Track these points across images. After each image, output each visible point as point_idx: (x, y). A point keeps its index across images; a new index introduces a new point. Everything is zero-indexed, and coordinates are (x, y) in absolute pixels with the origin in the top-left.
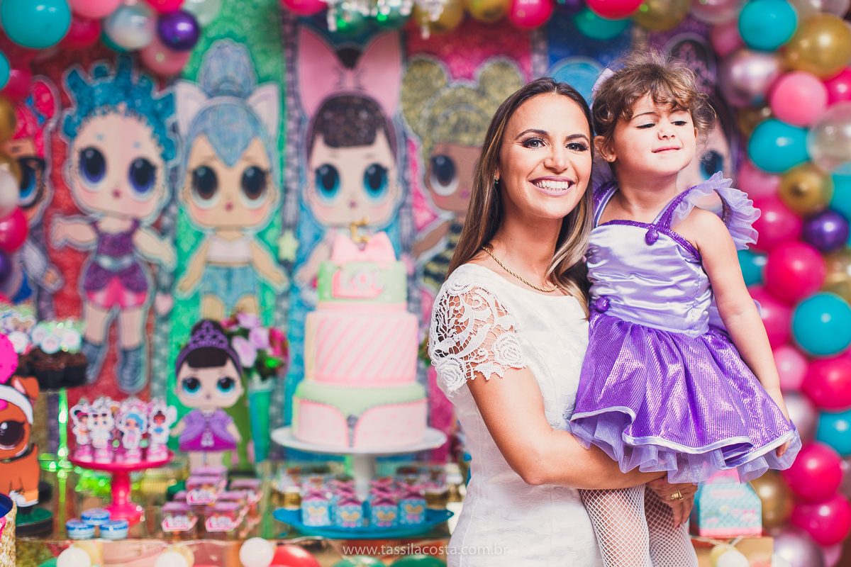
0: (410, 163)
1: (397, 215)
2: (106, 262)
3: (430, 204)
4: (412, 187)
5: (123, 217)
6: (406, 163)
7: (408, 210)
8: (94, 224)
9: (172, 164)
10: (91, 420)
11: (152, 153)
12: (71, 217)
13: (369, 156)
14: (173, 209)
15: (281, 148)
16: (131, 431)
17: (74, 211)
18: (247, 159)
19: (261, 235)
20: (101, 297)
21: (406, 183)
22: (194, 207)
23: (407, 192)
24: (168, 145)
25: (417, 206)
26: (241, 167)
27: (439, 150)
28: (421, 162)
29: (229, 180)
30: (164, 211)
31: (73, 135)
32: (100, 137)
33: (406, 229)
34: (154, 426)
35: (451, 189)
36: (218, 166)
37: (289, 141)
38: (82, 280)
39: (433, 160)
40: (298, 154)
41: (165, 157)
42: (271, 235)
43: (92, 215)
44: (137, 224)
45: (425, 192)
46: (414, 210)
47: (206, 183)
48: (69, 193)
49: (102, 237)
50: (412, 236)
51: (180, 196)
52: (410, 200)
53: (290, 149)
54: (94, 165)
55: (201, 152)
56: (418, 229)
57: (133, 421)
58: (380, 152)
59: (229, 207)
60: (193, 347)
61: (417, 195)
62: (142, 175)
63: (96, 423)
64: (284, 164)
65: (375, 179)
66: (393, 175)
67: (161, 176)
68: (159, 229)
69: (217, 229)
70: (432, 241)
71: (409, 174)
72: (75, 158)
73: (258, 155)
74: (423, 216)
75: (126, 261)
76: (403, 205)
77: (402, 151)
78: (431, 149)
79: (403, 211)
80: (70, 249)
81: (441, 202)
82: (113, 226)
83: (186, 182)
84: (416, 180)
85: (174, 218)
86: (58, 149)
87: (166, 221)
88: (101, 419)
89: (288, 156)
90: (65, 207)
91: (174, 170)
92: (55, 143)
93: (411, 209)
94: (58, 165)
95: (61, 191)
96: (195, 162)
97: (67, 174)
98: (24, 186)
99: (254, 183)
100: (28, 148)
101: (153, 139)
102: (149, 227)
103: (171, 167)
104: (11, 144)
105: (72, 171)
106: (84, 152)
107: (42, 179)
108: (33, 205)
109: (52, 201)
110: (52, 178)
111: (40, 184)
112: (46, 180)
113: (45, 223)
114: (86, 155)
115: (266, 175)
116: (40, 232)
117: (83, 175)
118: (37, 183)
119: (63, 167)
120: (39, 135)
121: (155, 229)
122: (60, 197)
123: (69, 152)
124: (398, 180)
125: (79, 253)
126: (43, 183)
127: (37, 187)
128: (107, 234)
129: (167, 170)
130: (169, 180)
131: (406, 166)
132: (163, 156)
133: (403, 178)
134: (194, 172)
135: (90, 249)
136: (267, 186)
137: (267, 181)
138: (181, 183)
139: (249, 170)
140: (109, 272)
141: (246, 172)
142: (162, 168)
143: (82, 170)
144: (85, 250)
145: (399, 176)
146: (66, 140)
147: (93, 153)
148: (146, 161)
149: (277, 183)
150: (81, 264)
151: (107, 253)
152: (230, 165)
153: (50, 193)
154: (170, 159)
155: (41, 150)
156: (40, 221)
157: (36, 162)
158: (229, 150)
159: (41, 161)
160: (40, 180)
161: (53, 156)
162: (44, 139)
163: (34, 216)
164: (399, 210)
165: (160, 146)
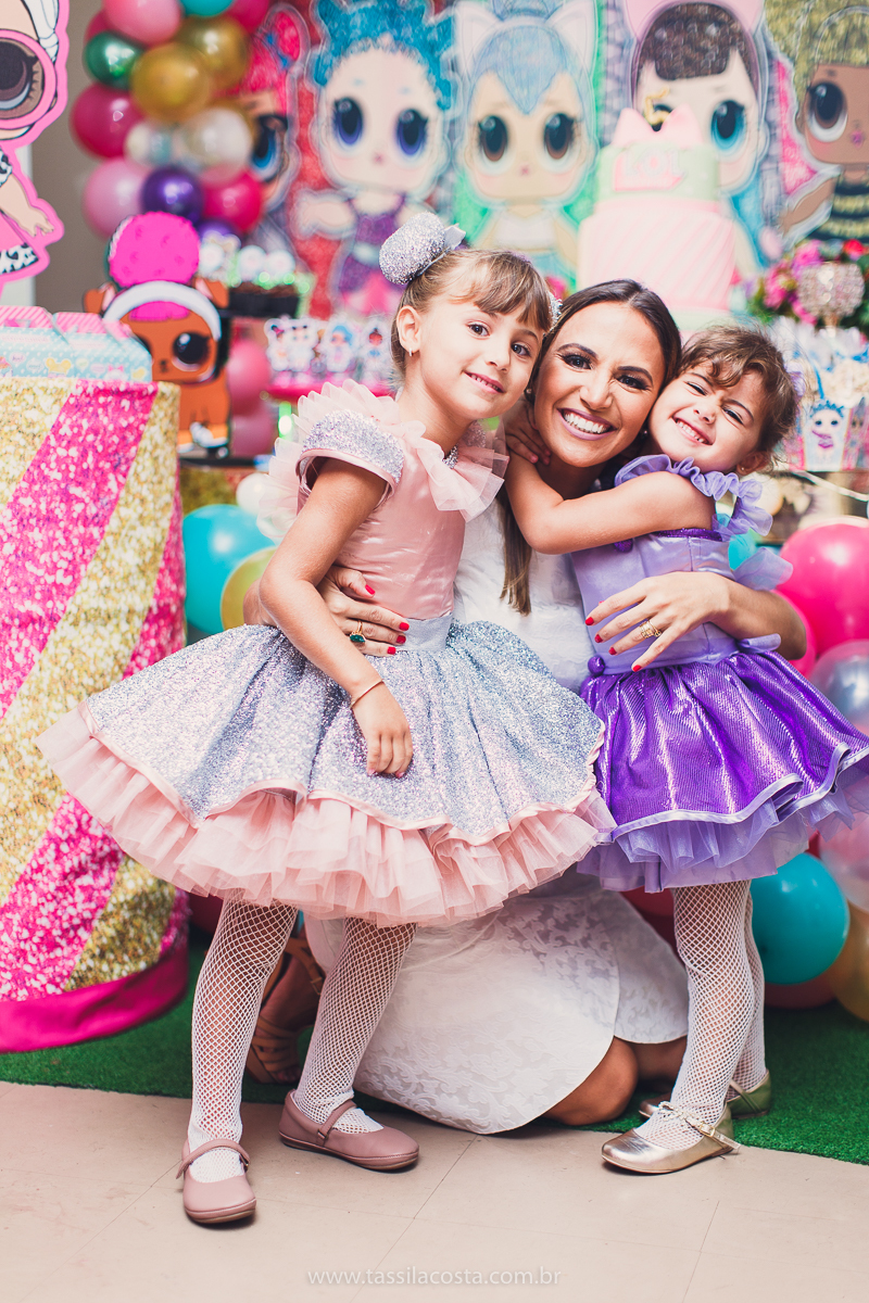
0: (776, 97)
1: (759, 173)
2: (365, 253)
3: (805, 154)
4: (778, 131)
5: (385, 190)
6: (772, 96)
7: (774, 165)
8: (349, 201)
10: (288, 336)
11: (425, 102)
12: (322, 191)
13: (718, 89)
14: (451, 177)
15: (596, 84)
16: (338, 349)
17: (324, 185)
18: (550, 103)
19: (567, 209)
20: (358, 299)
21: (770, 125)
22: (478, 170)
24: (446, 91)
25: (785, 159)
26: (542, 115)
27: (820, 75)
28: (794, 94)
29: (526, 133)
30: (440, 180)
31: (323, 82)
32: (358, 82)
33: (771, 192)
34: (369, 346)
35: (837, 132)
36: (511, 117)
37: (606, 75)
38: (335, 277)
39: (810, 90)
40: (620, 92)
41: (442, 106)
43: (345, 190)
44: (403, 199)
45: (798, 138)
46: (781, 165)
47: (494, 138)
48: (317, 160)
49: (360, 219)
50: (779, 203)
51: (461, 158)
52: (776, 150)
53: (609, 86)
54: (350, 121)
55: (487, 98)
56: (788, 192)
57: (341, 335)
58: (734, 82)
59: (525, 171)
61: (788, 142)
62: (411, 132)
63: (295, 339)
64: (600, 108)
65: (727, 122)
66: (752, 115)
67: (435, 132)
68: (433, 204)
69: (511, 202)
70: (809, 208)
71: (775, 114)
72: (325, 113)
73: (565, 97)
74: (795, 173)
76: (767, 157)
77: (766, 79)
78: (806, 76)
79: (767, 166)
80: (320, 239)
81: (821, 151)
82: (374, 204)
83: (469, 139)
84: (786, 122)
85: (452, 188)
86: (305, 103)
87: (442, 194)
88: (301, 333)
89: (606, 96)
90: (313, 181)
91: (453, 123)
92: (301, 95)
93: (778, 163)
94: (304, 124)
95: (308, 159)
96: (480, 111)
97: (315, 134)
98: (261, 151)
99: (559, 136)
100: (267, 103)
101: (426, 82)
102: (419, 204)
103: (449, 119)
104: (246, 98)
105: (322, 131)
106: (337, 104)
107: (285, 143)
108: (270, 181)
109: (297, 174)
110: (298, 142)
111: (282, 150)
112: (290, 143)
113: (287, 204)
114: (340, 108)
115: (575, 125)
116: (281, 215)
117: (336, 136)
118: (278, 148)
119: (310, 126)
120: (280, 83)
121: (427, 205)
122: (308, 168)
123: (317, 105)
124: (759, 123)
125: (330, 242)
126: (286, 149)
127: (277, 155)
128: (366, 215)
129: (444, 123)
130: (446, 137)
131: (770, 102)
132: (439, 104)
133: (765, 119)
134: (480, 125)
135: (344, 236)
136: (577, 139)
137: (576, 132)
138: (462, 140)
139: (553, 120)
140: (366, 267)
141: (548, 121)
142: (436, 120)
143: (335, 129)
144: (337, 238)
145: (760, 117)
146: (314, 89)
147: (349, 106)
148: (416, 113)
149: (589, 135)
150: (331, 257)
151: (367, 241)
152: (527, 113)
153: (294, 161)
154: (448, 108)
155: (283, 104)
156: (281, 201)
157: (277, 122)
158: (526, 92)
159: (283, 118)
160: (282, 144)
161: (300, 112)
162: (288, 90)
163: (273, 195)
164: (760, 165)
165: (435, 91)
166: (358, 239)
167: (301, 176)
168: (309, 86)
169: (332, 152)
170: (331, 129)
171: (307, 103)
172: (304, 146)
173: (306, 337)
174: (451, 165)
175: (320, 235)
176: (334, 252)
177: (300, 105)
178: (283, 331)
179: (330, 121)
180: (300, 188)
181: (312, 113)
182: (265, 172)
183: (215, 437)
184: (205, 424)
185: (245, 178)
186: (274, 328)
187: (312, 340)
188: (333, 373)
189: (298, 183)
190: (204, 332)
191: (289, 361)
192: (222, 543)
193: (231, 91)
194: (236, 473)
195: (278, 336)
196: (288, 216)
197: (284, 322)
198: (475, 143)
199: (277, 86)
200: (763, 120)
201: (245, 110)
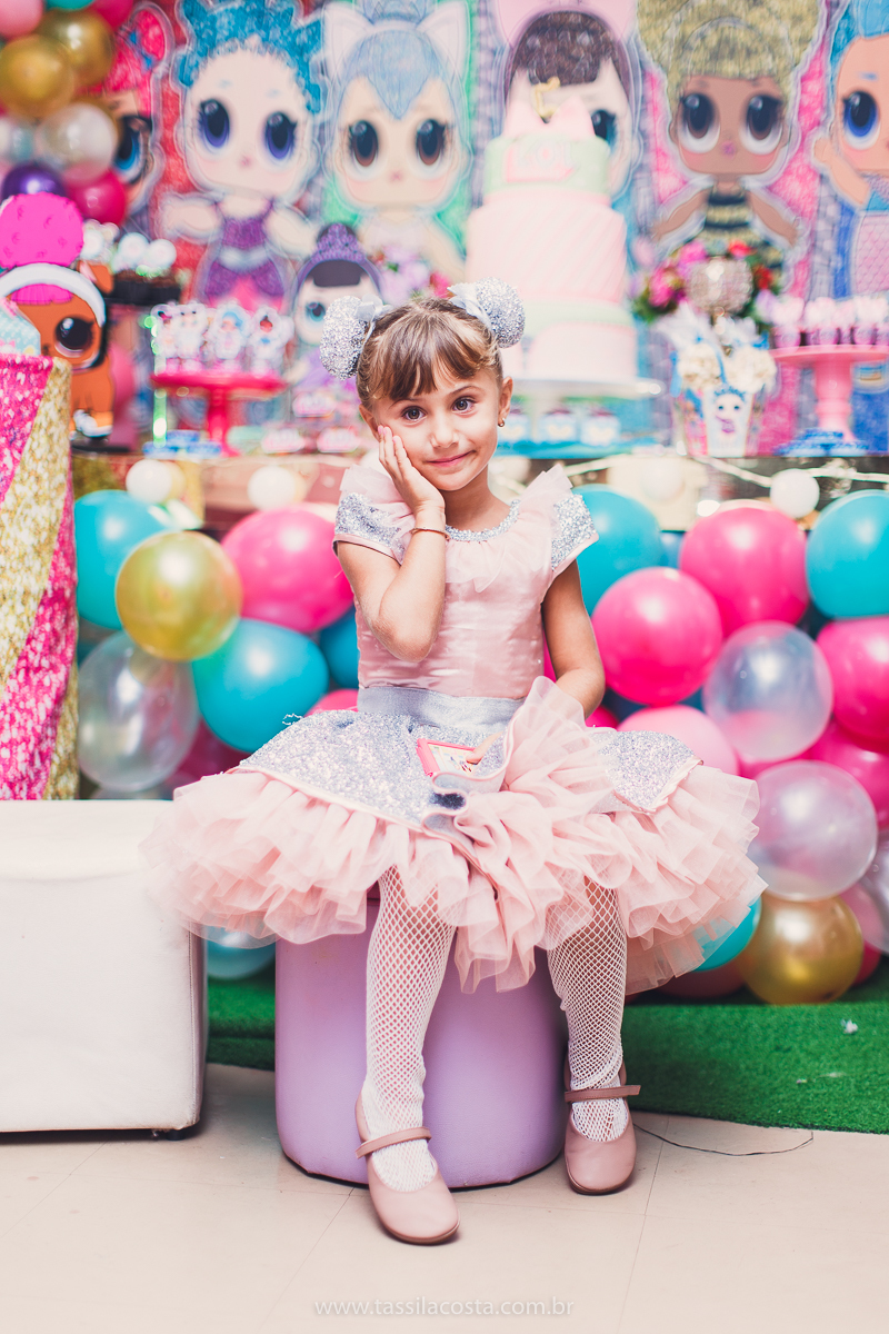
0: (650, 107)
1: (633, 181)
2: (232, 258)
3: (678, 165)
4: (652, 140)
5: (252, 194)
6: (644, 106)
7: (647, 175)
8: (216, 204)
9: (320, 118)
11: (293, 103)
12: (187, 195)
13: (591, 98)
14: (321, 182)
16: (229, 335)
17: (189, 188)
18: (421, 108)
19: (439, 216)
21: (643, 134)
22: (348, 176)
23: (646, 148)
24: (315, 93)
25: (658, 169)
26: (413, 121)
27: (692, 86)
28: (666, 105)
29: (397, 140)
30: (309, 185)
31: (189, 83)
32: (225, 84)
33: (643, 200)
34: (260, 333)
35: (708, 143)
36: (382, 122)
37: (479, 81)
38: (201, 282)
39: (683, 100)
40: (492, 98)
41: (311, 109)
42: (454, 214)
43: (211, 193)
44: (272, 204)
45: (670, 147)
46: (655, 175)
47: (365, 143)
48: (183, 163)
49: (227, 223)
50: (652, 212)
51: (330, 164)
53: (480, 92)
54: (216, 123)
55: (358, 103)
56: (660, 201)
57: (231, 321)
58: (606, 90)
59: (397, 177)
60: (320, 259)
61: (659, 152)
62: (280, 135)
63: (183, 324)
64: (474, 115)
66: (624, 124)
67: (304, 136)
69: (381, 208)
70: (680, 219)
71: (648, 124)
72: (191, 114)
73: (436, 103)
74: (666, 183)
75: (257, 256)
76: (639, 167)
77: (639, 88)
78: (678, 85)
79: (640, 175)
80: (185, 243)
81: (694, 162)
82: (242, 208)
83: (339, 146)
84: (658, 132)
85: (322, 193)
86: (169, 103)
87: (312, 199)
88: (189, 319)
89: (479, 101)
90: (178, 183)
91: (322, 127)
92: (165, 95)
93: (651, 172)
94: (169, 125)
95: (172, 161)
96: (351, 114)
97: (180, 136)
98: (124, 152)
99: (431, 142)
100: (130, 103)
101: (295, 85)
102: (289, 208)
103: (318, 123)
104: (109, 98)
105: (187, 133)
106: (203, 105)
107: (149, 144)
108: (135, 181)
109: (161, 175)
110: (161, 143)
111: (146, 152)
112: (153, 145)
113: (151, 206)
114: (207, 110)
115: (446, 132)
116: (145, 219)
117: (202, 137)
118: (141, 150)
119: (175, 128)
120: (144, 83)
121: (296, 209)
122: (173, 170)
123: (183, 106)
124: (633, 131)
125: (196, 246)
126: (150, 150)
127: (141, 157)
128: (233, 219)
129: (314, 127)
130: (316, 140)
131: (644, 111)
132: (308, 107)
133: (639, 128)
134: (350, 128)
135: (210, 240)
136: (448, 146)
137: (447, 138)
138: (331, 144)
139: (425, 126)
140: (233, 272)
141: (419, 128)
142: (305, 123)
143: (201, 130)
144: (203, 242)
145: (633, 126)
146: (179, 89)
147: (215, 106)
148: (285, 118)
149: (462, 141)
150: (197, 262)
151: (234, 245)
152: (398, 118)
153: (158, 164)
154: (318, 112)
155: (147, 104)
156: (144, 204)
157: (140, 122)
158: (397, 96)
159: (147, 120)
160: (146, 146)
161: (164, 112)
162: (152, 89)
163: (138, 197)
164: (635, 173)
165: (304, 94)
166: (225, 243)
167: (165, 179)
168: (174, 86)
169: (198, 156)
170: (196, 131)
171: (171, 103)
172: (169, 147)
173: (194, 324)
174: (320, 170)
175: (185, 238)
176: (199, 257)
177: (165, 105)
178: (170, 317)
179: (196, 123)
180: (164, 191)
181: (177, 114)
182: (129, 173)
183: (99, 426)
184: (89, 412)
185: (109, 177)
186: (161, 314)
187: (201, 327)
188: (222, 361)
189: (162, 186)
190: (88, 317)
191: (177, 347)
192: (112, 529)
193: (95, 89)
194: (124, 461)
195: (165, 322)
196: (153, 220)
197: (171, 308)
198: (346, 148)
199: (141, 86)
200: (636, 130)
201: (109, 109)
